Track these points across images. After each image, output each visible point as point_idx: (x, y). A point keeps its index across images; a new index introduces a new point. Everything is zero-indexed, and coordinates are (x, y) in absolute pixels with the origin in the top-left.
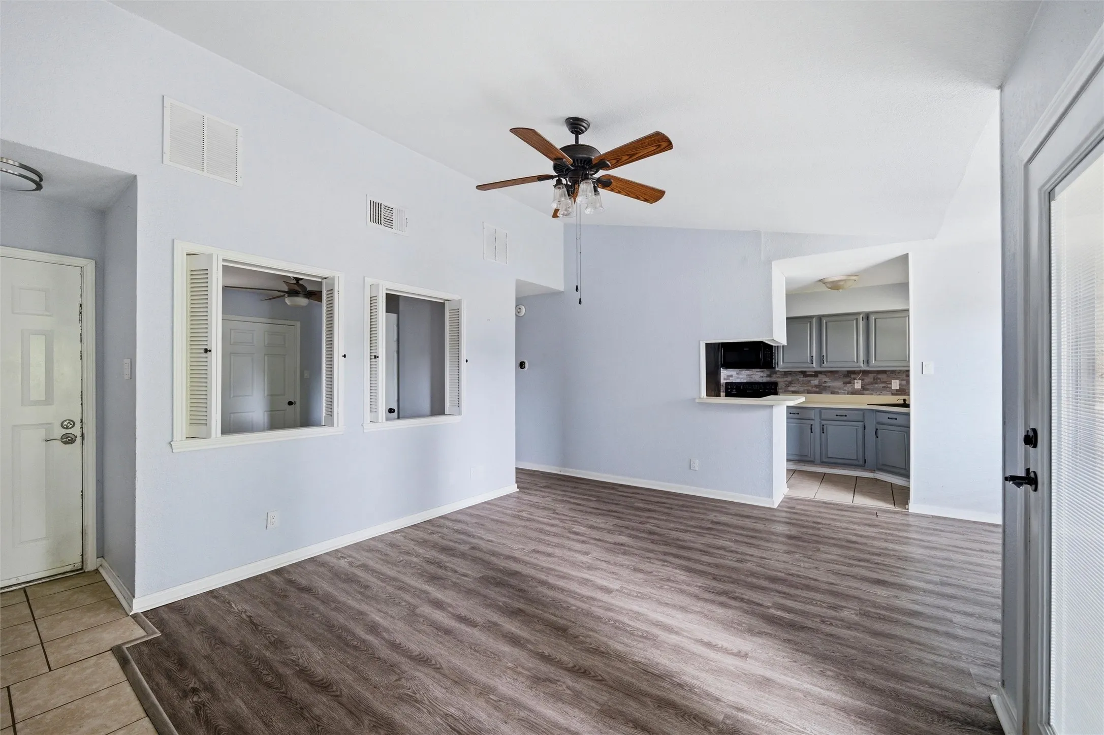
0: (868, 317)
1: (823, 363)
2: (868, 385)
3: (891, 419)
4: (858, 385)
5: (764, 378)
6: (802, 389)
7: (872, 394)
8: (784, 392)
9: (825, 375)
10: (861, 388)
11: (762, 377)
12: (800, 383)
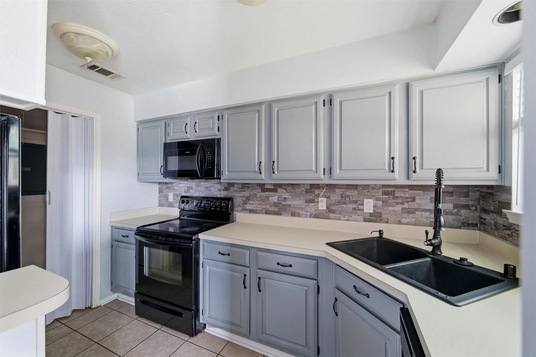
0: (331, 100)
1: (274, 173)
2: (335, 204)
3: (359, 292)
5: (222, 192)
6: (259, 207)
7: (339, 219)
8: (241, 211)
9: (284, 189)
10: (326, 210)
11: (220, 190)
12: (257, 199)
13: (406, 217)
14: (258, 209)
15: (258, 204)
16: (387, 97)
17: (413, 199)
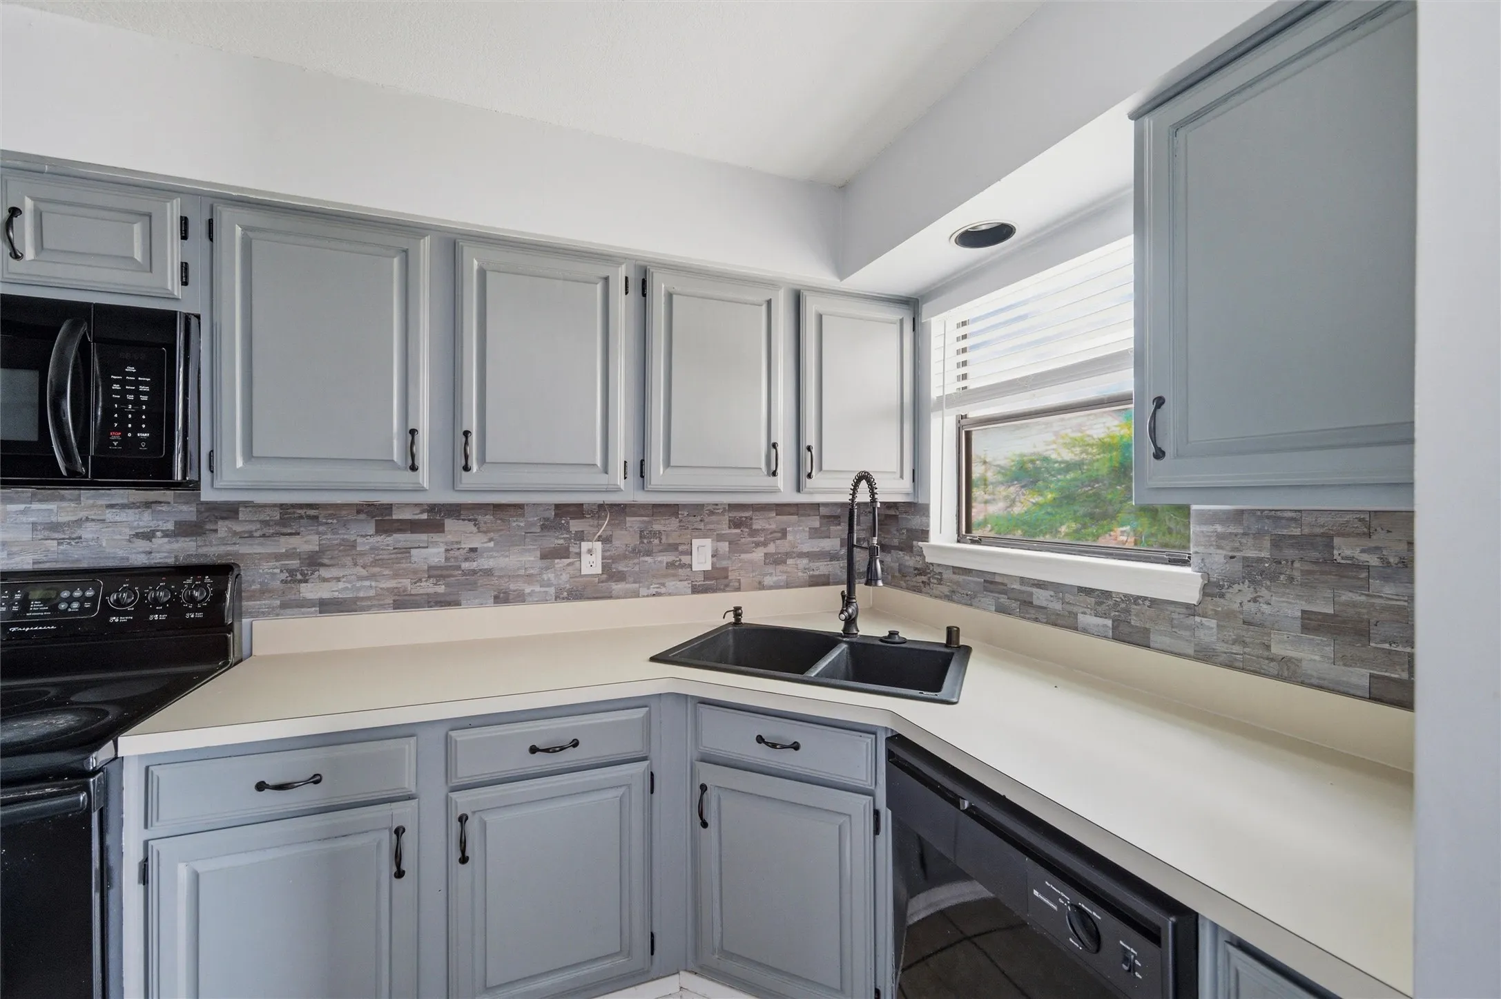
0: (644, 282)
1: (466, 468)
2: (625, 557)
3: (774, 746)
4: (591, 561)
5: (159, 542)
6: (367, 589)
7: (636, 595)
8: (278, 611)
9: (469, 520)
10: (602, 573)
11: (149, 536)
12: (360, 561)
13: (772, 573)
14: (361, 594)
15: (361, 578)
16: (764, 308)
17: (784, 534)
